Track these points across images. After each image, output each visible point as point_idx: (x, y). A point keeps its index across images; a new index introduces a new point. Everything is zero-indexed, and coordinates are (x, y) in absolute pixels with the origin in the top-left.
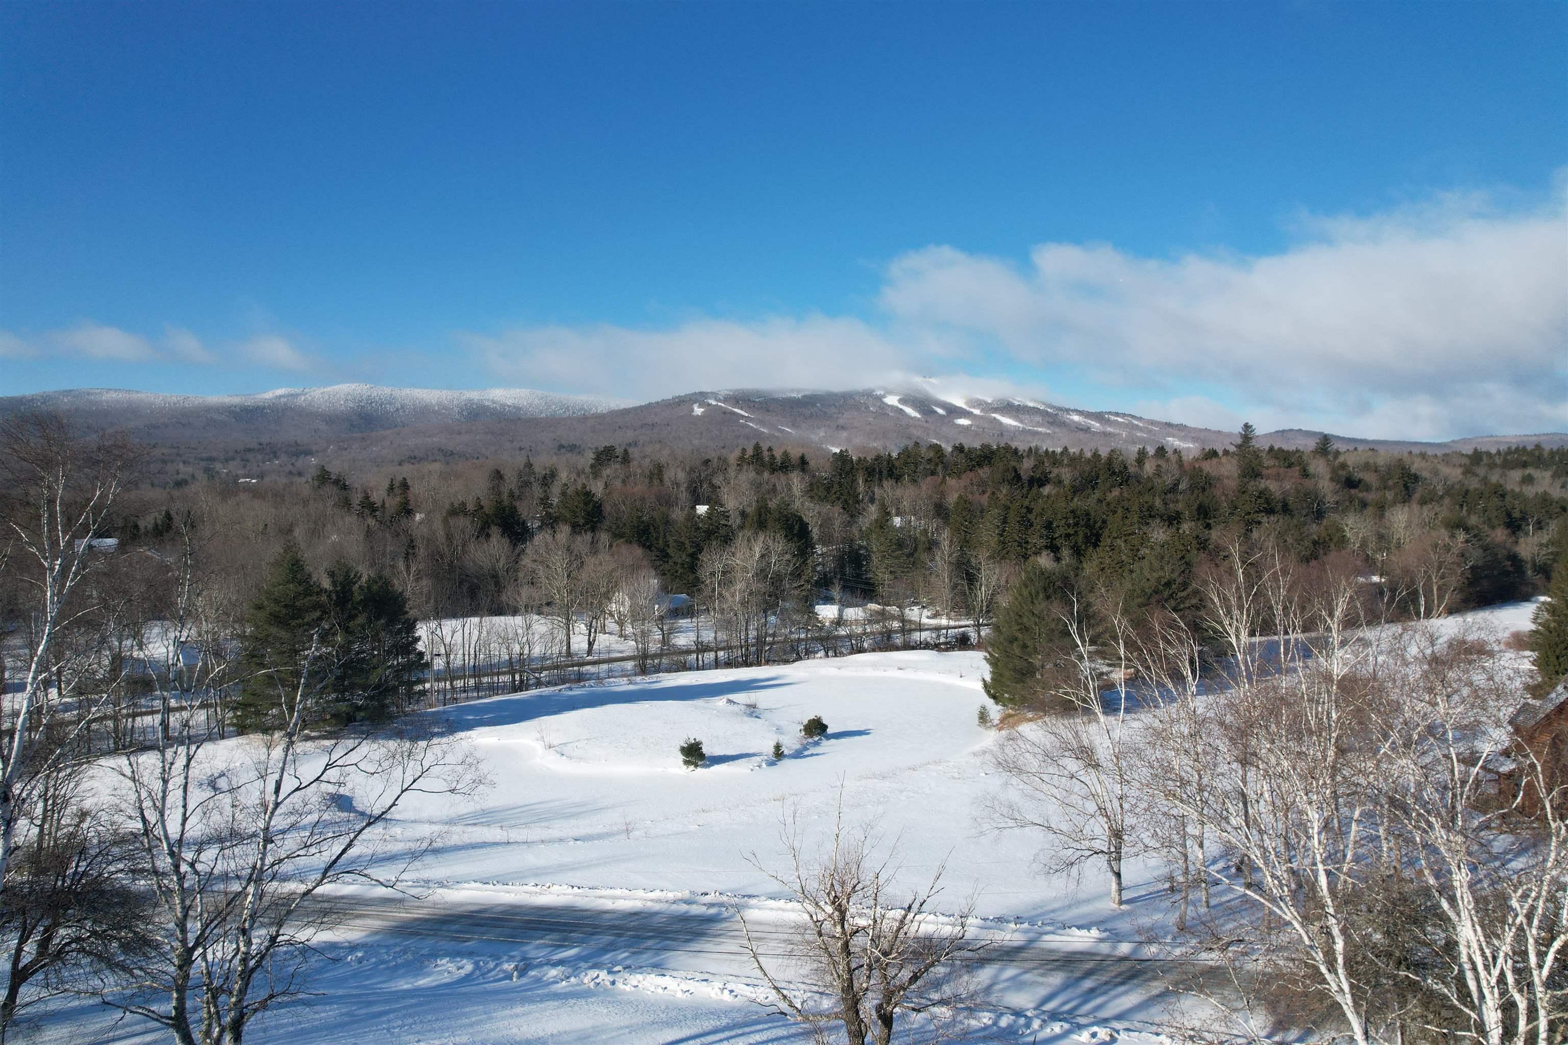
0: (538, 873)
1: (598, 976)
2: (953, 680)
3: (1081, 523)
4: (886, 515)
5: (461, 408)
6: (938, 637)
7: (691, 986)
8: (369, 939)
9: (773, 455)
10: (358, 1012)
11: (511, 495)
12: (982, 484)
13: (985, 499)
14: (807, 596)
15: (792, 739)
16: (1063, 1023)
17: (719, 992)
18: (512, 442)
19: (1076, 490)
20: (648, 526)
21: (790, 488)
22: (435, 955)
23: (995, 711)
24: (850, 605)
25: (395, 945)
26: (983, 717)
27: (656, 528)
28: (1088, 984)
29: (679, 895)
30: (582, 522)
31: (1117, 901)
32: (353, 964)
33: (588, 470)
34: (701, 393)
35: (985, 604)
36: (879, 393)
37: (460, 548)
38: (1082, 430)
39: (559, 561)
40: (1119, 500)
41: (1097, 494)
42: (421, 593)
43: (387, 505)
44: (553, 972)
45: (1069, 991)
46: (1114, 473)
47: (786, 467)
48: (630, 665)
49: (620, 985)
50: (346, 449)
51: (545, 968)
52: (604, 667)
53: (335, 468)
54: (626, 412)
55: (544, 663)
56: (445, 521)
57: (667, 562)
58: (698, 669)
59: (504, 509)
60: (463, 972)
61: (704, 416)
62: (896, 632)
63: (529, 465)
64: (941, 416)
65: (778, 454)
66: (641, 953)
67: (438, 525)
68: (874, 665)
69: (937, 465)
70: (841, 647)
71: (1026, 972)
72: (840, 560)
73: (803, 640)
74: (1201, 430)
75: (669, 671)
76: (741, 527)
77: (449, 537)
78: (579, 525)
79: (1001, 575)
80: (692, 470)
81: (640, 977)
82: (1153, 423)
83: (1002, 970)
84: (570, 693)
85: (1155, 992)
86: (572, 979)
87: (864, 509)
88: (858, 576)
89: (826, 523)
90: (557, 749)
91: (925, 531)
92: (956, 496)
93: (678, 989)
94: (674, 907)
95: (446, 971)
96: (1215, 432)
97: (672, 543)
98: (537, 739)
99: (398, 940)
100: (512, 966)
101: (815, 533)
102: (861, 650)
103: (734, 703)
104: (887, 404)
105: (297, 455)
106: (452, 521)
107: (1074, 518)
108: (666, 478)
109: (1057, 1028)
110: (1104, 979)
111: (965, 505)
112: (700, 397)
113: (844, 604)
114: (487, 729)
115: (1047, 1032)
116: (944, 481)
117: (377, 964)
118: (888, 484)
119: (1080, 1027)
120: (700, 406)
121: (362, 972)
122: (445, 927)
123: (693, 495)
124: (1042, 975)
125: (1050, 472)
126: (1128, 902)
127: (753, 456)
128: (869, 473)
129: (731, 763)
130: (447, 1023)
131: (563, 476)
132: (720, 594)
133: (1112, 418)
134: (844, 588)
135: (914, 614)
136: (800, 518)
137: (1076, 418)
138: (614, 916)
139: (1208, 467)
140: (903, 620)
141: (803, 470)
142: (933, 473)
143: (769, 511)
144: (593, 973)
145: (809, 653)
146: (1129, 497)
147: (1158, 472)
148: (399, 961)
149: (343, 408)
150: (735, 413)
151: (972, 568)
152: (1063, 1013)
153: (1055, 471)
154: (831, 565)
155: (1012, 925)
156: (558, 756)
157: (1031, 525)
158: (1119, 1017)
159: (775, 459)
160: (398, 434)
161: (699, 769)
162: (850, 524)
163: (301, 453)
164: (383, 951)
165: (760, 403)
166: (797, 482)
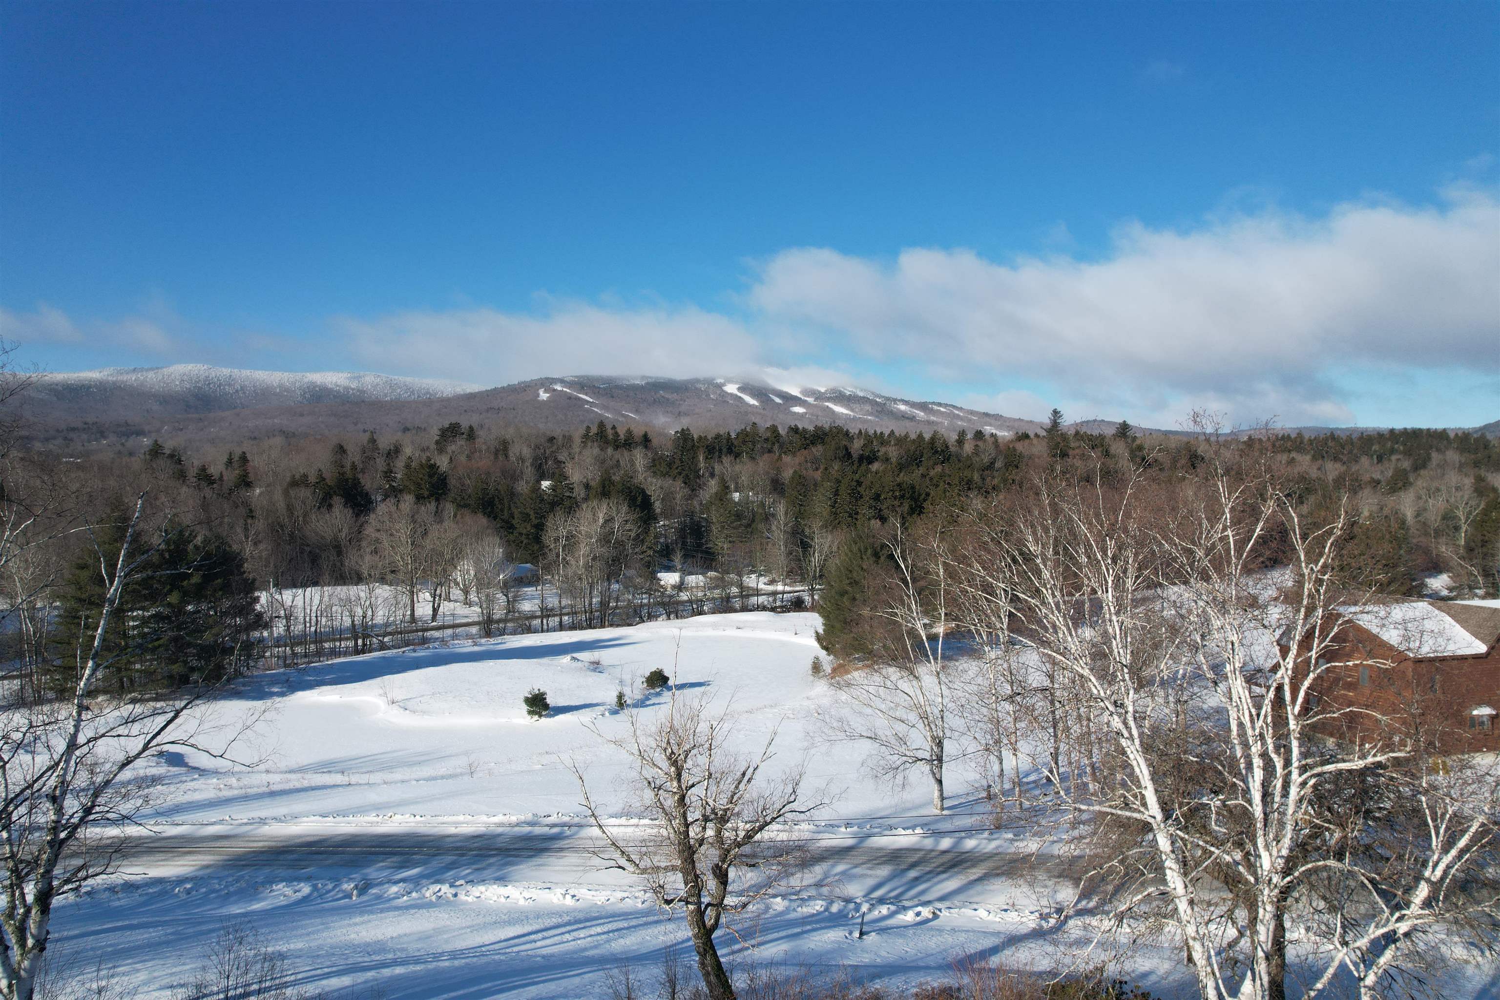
0: (378, 808)
1: (440, 890)
2: (788, 637)
3: (907, 495)
4: (725, 489)
5: (304, 391)
6: (775, 601)
7: (535, 893)
8: (201, 873)
9: (616, 433)
10: (185, 931)
11: (354, 467)
12: (815, 461)
13: (818, 475)
14: (649, 562)
15: (635, 690)
16: (890, 906)
17: (561, 897)
18: (356, 424)
19: (901, 467)
20: (493, 498)
21: (633, 464)
22: (271, 881)
23: (827, 660)
24: (691, 574)
25: (227, 876)
26: (816, 667)
27: (501, 500)
28: (913, 874)
29: (522, 818)
30: (426, 493)
31: (939, 807)
32: (181, 895)
33: (433, 446)
34: (547, 379)
35: (818, 569)
36: (719, 381)
37: (301, 519)
38: (908, 418)
39: (403, 530)
40: (941, 476)
41: (922, 470)
42: (260, 557)
43: (225, 478)
44: (394, 889)
45: (895, 880)
46: (936, 452)
47: (630, 444)
48: (474, 630)
49: (462, 897)
50: (182, 430)
51: (386, 886)
52: (449, 631)
53: (169, 445)
54: (472, 396)
55: (386, 630)
56: (286, 493)
57: (512, 533)
58: (542, 631)
59: (347, 480)
60: (299, 895)
61: (549, 400)
62: (735, 597)
63: (373, 441)
64: (778, 404)
65: (622, 432)
66: (484, 869)
67: (278, 496)
68: (715, 626)
69: (773, 444)
70: (682, 611)
71: (856, 866)
72: (682, 532)
73: (645, 605)
74: (1015, 420)
75: (514, 633)
76: (586, 499)
77: (290, 508)
78: (423, 497)
79: (833, 542)
80: (537, 447)
81: (482, 888)
82: (972, 413)
83: (833, 866)
84: (414, 654)
85: (973, 877)
86: (414, 894)
87: (705, 484)
88: (700, 545)
89: (668, 497)
90: (401, 704)
91: (763, 505)
92: (791, 472)
93: (521, 897)
94: (517, 829)
95: (280, 895)
96: (1027, 422)
97: (517, 515)
98: (380, 695)
99: (231, 872)
100: (352, 885)
101: (658, 506)
102: (701, 613)
103: (578, 660)
104: (727, 393)
105: (128, 435)
106: (292, 493)
107: (900, 491)
108: (511, 454)
109: (884, 910)
110: (928, 869)
111: (799, 480)
112: (546, 383)
113: (685, 572)
114: (329, 687)
115: (875, 914)
116: (780, 458)
117: (207, 894)
118: (727, 460)
119: (905, 909)
120: (546, 391)
121: (192, 901)
122: (281, 857)
123: (537, 471)
124: (870, 869)
125: (878, 451)
126: (949, 808)
127: (597, 434)
128: (709, 451)
129: (575, 712)
130: (281, 934)
131: (408, 451)
132: (564, 559)
133: (935, 407)
134: (685, 556)
135: (751, 581)
136: (643, 492)
137: (902, 407)
138: (457, 839)
139: (1020, 447)
140: (741, 586)
141: (646, 447)
142: (770, 451)
143: (612, 483)
144: (437, 887)
145: (651, 617)
146: (949, 473)
147: (977, 451)
148: (232, 889)
149: (178, 388)
150: (580, 399)
151: (806, 537)
152: (890, 898)
153: (883, 450)
154: (672, 536)
155: (843, 829)
156: (402, 710)
157: (861, 497)
158: (942, 899)
159: (619, 436)
160: (238, 415)
161: (543, 719)
162: (690, 498)
163: (133, 434)
164: (215, 881)
165: (605, 389)
166: (640, 459)
